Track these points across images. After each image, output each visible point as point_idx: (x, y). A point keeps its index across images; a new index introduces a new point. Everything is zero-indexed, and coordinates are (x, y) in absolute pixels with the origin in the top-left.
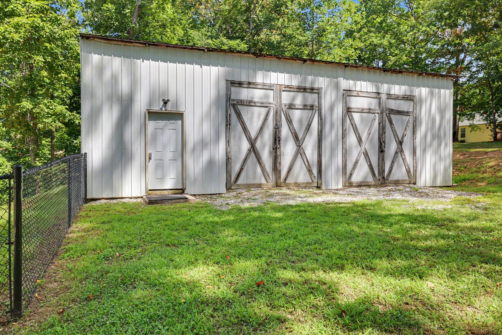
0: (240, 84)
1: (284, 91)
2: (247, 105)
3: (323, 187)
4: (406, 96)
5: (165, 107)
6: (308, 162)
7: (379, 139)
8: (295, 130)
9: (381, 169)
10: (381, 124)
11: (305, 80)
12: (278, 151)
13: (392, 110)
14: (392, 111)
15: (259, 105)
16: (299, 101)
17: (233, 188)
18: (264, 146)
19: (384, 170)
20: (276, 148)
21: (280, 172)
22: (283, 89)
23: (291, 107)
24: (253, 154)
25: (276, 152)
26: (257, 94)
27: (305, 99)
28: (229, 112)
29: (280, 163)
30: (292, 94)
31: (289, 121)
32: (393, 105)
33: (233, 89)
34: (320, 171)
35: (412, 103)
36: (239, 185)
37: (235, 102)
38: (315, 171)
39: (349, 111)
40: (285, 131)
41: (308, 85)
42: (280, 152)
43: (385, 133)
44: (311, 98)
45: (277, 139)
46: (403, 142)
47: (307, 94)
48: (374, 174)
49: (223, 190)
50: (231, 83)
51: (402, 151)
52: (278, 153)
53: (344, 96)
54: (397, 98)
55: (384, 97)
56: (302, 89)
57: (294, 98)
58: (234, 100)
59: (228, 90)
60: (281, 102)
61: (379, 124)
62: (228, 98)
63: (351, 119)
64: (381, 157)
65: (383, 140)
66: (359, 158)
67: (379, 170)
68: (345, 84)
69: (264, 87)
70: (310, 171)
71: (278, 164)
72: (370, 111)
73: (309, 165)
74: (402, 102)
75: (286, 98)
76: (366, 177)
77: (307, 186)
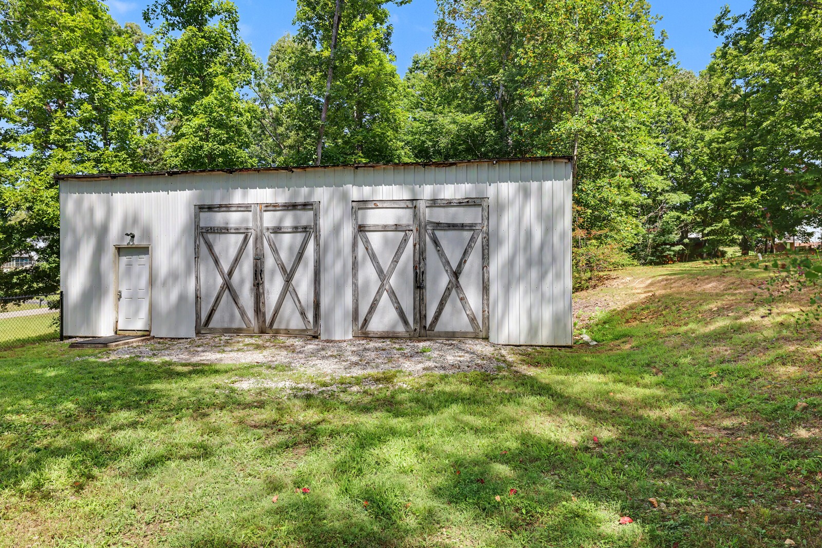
0: (210, 208)
1: (265, 211)
2: (218, 233)
3: (323, 337)
4: (466, 200)
5: (133, 241)
6: (300, 302)
7: (415, 268)
8: (281, 261)
9: (418, 315)
10: (417, 246)
11: (296, 194)
12: (261, 287)
13: (438, 224)
14: (438, 226)
15: (233, 231)
16: (288, 221)
17: (202, 332)
18: (242, 282)
19: (425, 316)
20: (258, 284)
21: (264, 314)
22: (265, 209)
23: (277, 230)
24: (227, 291)
25: (258, 289)
26: (234, 218)
27: (296, 218)
28: (198, 242)
29: (264, 303)
30: (278, 214)
31: (275, 251)
32: (442, 215)
33: (203, 215)
34: (317, 316)
35: (480, 209)
36: (210, 329)
37: (204, 230)
38: (310, 316)
39: (361, 231)
40: (270, 262)
41: (301, 200)
42: (263, 289)
43: (424, 259)
44: (306, 217)
45: (258, 273)
46: (460, 273)
47: (299, 212)
48: (406, 322)
49: (192, 334)
50: (200, 208)
51: (458, 286)
52: (261, 291)
53: (354, 210)
54: (449, 204)
55: (422, 205)
56: (292, 207)
57: (281, 220)
58: (202, 228)
59: (197, 216)
60: (262, 225)
61: (415, 246)
62: (197, 226)
63: (367, 242)
64: (418, 295)
65: (422, 270)
66: (378, 297)
67: (415, 315)
68: (355, 192)
69: (239, 209)
70: (303, 314)
71: (261, 304)
72: (397, 228)
73: (301, 306)
74: (461, 210)
75: (269, 220)
76: (394, 326)
77: (299, 334)
